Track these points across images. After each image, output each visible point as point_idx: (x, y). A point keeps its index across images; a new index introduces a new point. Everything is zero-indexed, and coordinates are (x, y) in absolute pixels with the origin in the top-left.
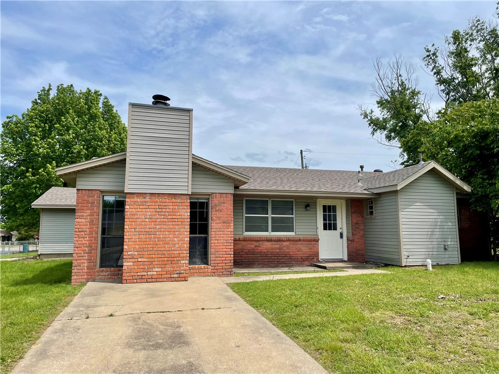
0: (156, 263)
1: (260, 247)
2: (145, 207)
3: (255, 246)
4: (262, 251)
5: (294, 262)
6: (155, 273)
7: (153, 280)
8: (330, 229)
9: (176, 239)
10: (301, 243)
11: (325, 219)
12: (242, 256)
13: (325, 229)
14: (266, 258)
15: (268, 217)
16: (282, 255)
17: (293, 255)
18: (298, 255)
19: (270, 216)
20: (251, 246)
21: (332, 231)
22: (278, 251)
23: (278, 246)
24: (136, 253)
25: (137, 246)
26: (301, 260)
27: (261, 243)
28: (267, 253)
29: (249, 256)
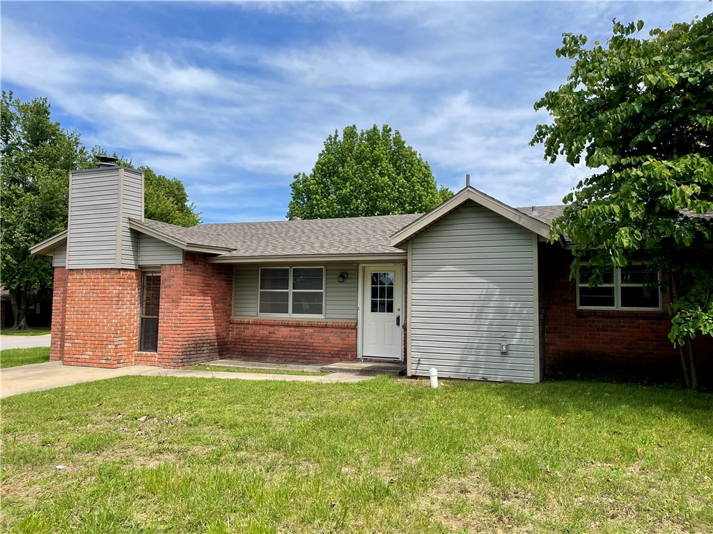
0: (88, 346)
1: (274, 333)
2: (82, 284)
3: (270, 333)
4: (277, 339)
5: (318, 358)
6: (88, 357)
7: (86, 364)
8: (382, 310)
9: (105, 321)
10: (330, 330)
11: (374, 295)
12: (254, 344)
13: (374, 309)
14: (282, 349)
15: (288, 292)
16: (303, 347)
17: (317, 348)
18: (326, 348)
19: (291, 291)
20: (263, 332)
21: (386, 313)
22: (298, 340)
23: (299, 333)
24: (74, 334)
25: (75, 327)
26: (329, 355)
27: (276, 328)
28: (283, 343)
29: (261, 345)
